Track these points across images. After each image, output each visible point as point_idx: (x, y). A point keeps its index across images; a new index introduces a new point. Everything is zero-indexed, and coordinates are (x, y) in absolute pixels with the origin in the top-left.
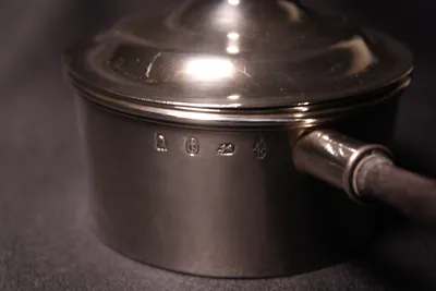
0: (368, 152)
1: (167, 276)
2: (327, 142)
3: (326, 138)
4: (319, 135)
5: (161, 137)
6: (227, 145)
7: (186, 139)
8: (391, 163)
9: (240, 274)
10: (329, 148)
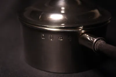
0: (99, 39)
1: (44, 72)
2: (88, 37)
3: (88, 36)
4: (86, 35)
5: (43, 35)
6: (61, 37)
7: (50, 36)
8: (105, 42)
9: (64, 72)
10: (88, 38)
